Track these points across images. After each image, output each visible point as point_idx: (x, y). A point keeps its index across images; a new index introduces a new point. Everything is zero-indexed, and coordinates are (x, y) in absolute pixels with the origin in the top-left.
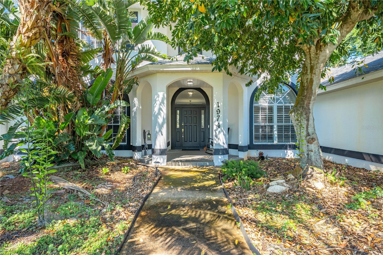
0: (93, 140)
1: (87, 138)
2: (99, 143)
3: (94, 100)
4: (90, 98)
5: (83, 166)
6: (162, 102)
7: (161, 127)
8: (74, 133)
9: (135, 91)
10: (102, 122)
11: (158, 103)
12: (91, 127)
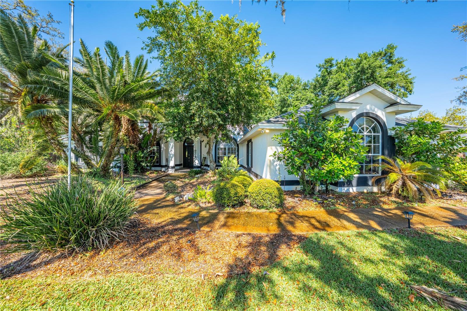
0: (143, 162)
1: (141, 161)
2: (146, 163)
3: (144, 146)
4: (143, 145)
5: (140, 172)
6: (172, 147)
7: (172, 158)
8: (136, 159)
9: (162, 141)
10: (147, 155)
11: (170, 148)
12: (143, 157)
